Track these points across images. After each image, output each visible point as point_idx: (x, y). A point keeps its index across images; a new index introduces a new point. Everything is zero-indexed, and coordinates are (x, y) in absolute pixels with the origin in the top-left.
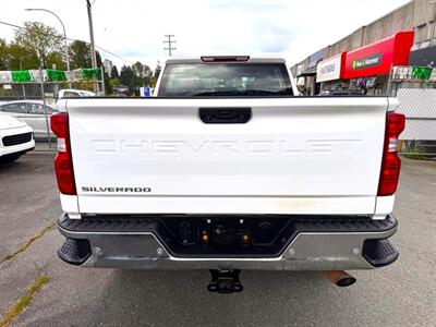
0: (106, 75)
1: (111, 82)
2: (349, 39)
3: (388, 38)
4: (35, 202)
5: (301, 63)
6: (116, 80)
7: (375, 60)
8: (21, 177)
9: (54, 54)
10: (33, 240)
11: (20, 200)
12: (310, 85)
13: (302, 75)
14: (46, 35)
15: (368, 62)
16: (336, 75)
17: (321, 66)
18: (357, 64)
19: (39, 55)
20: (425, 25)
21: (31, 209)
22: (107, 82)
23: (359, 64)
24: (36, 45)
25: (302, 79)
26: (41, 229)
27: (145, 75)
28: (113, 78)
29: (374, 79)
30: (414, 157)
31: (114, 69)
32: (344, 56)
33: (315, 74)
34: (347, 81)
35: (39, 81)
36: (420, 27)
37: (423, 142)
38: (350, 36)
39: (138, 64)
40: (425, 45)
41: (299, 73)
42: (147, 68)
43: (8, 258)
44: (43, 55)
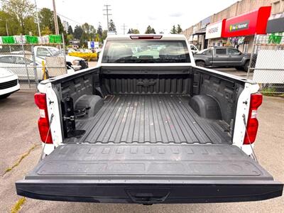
0: (65, 32)
1: (68, 37)
2: (228, 10)
3: (254, 11)
4: (23, 129)
5: (196, 26)
6: (71, 35)
7: (245, 26)
8: (12, 110)
9: (29, 17)
10: (23, 157)
11: (13, 128)
12: (201, 41)
13: (196, 34)
14: (23, 5)
15: (240, 27)
16: (218, 34)
17: (209, 28)
18: (232, 28)
19: (18, 18)
20: (279, 2)
21: (20, 134)
22: (65, 37)
23: (234, 28)
24: (16, 11)
25: (196, 37)
26: (28, 149)
27: (90, 32)
28: (69, 34)
29: (243, 38)
30: (267, 95)
31: (70, 28)
32: (224, 22)
33: (205, 33)
34: (226, 39)
35: (20, 43)
36: (275, 3)
37: (273, 85)
38: (229, 8)
39: (86, 25)
40: (278, 16)
41: (194, 32)
42: (92, 27)
43: (8, 171)
44: (21, 18)
